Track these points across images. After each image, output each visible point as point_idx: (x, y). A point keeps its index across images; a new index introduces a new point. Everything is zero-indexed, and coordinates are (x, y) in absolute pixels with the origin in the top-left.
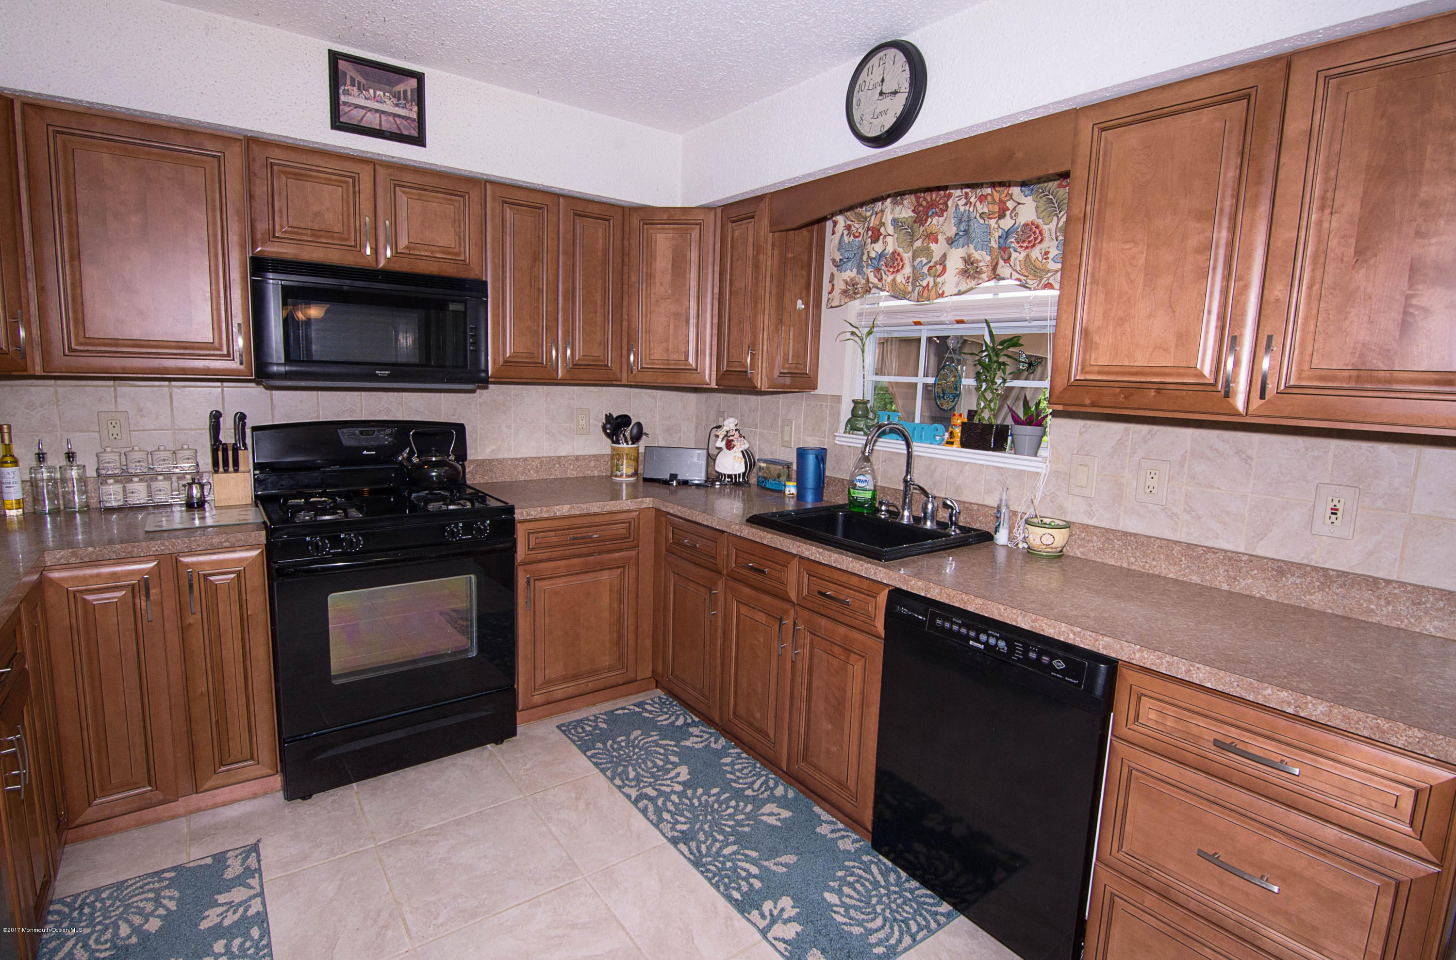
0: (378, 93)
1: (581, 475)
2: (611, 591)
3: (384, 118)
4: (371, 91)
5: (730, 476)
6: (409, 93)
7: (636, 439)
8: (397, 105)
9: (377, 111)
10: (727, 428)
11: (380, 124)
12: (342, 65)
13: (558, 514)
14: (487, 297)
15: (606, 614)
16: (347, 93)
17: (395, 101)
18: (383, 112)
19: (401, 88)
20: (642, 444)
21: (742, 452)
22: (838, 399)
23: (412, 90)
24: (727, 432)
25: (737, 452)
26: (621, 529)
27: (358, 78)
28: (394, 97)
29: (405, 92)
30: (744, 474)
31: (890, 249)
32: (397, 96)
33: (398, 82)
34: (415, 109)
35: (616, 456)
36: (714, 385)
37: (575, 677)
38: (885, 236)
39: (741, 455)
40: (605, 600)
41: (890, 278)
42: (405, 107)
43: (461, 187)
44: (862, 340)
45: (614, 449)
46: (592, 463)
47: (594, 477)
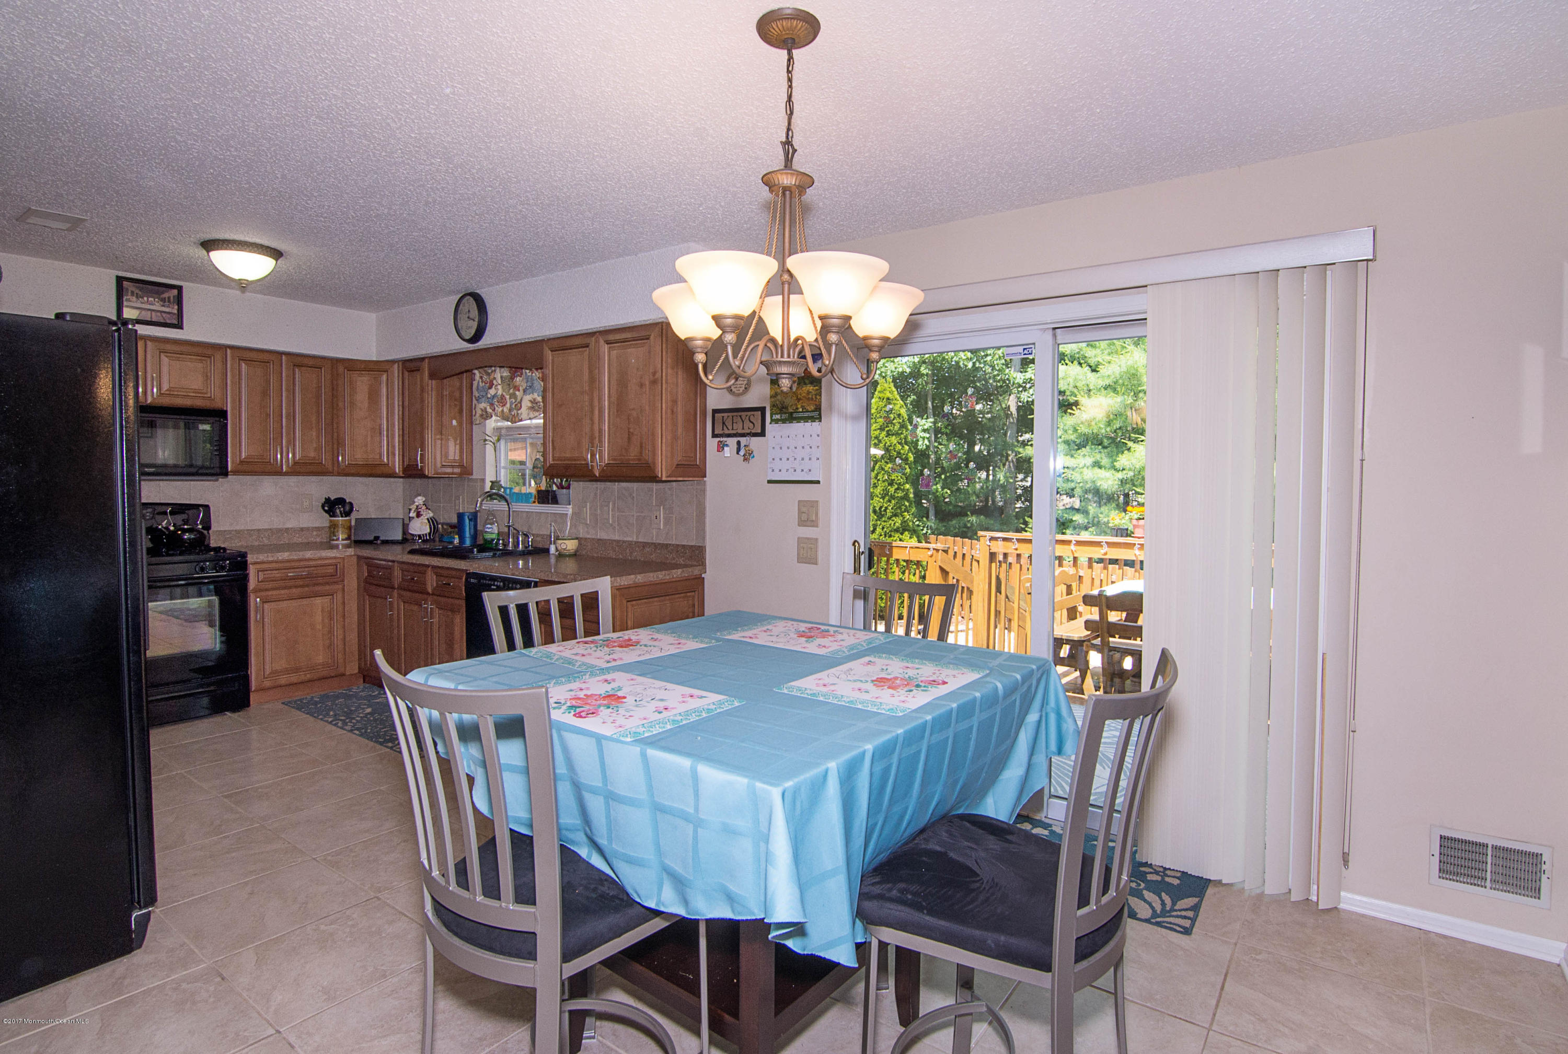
0: (150, 299)
1: (306, 541)
2: (323, 611)
3: (153, 313)
4: (145, 299)
5: (419, 536)
6: (172, 298)
7: (348, 514)
8: (163, 306)
9: (149, 310)
10: (417, 504)
11: (151, 318)
12: (125, 283)
13: (280, 558)
14: (227, 420)
15: (319, 627)
16: (128, 300)
17: (161, 303)
18: (154, 310)
19: (166, 295)
20: (354, 516)
21: (428, 519)
22: (483, 480)
23: (174, 297)
24: (417, 506)
25: (424, 519)
26: (330, 570)
27: (137, 291)
28: (161, 301)
29: (169, 298)
30: (430, 534)
31: (500, 392)
32: (163, 300)
33: (163, 293)
34: (176, 307)
35: (333, 527)
36: (401, 474)
37: (297, 670)
38: (496, 385)
39: (427, 521)
40: (319, 618)
41: (501, 409)
42: (168, 307)
43: (209, 352)
44: (494, 444)
45: (331, 521)
46: (315, 533)
47: (316, 542)
